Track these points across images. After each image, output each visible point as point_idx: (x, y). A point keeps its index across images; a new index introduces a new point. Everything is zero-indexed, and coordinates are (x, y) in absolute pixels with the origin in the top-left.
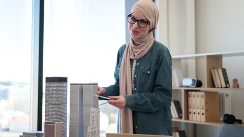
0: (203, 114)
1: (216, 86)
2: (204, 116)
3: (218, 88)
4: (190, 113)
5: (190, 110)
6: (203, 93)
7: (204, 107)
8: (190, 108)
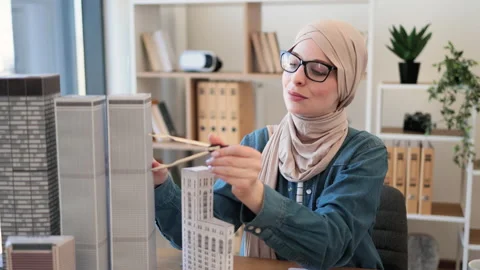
0: (234, 130)
1: (263, 69)
2: (237, 134)
3: (268, 73)
4: (203, 128)
5: (202, 122)
6: (235, 86)
7: (237, 116)
8: (203, 117)
